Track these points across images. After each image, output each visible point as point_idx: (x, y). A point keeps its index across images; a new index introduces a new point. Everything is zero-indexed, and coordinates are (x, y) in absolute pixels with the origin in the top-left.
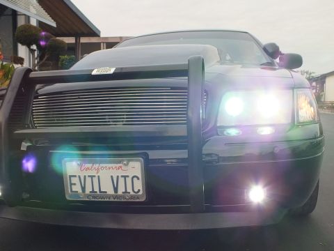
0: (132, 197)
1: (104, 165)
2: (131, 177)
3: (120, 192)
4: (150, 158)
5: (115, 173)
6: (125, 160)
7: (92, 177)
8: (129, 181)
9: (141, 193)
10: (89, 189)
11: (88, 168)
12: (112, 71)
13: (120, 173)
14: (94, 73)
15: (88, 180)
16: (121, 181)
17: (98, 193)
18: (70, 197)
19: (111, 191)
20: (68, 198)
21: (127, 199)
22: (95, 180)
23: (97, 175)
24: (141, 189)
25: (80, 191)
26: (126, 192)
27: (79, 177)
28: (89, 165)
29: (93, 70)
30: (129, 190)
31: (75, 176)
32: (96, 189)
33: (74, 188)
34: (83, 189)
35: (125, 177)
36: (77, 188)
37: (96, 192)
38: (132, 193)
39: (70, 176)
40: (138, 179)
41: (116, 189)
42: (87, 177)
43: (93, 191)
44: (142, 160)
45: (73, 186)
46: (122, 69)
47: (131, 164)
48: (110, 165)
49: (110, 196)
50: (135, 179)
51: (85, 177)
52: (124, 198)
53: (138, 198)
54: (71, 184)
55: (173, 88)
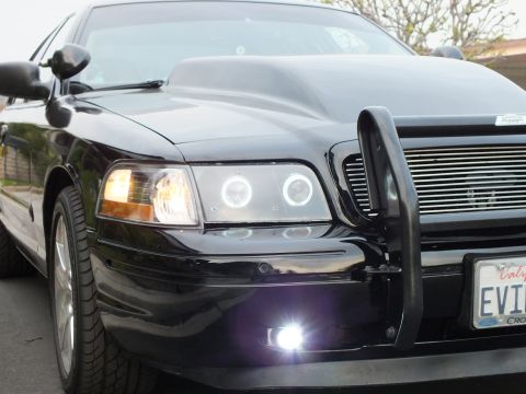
7: (516, 287)
10: (507, 312)
11: (513, 274)
14: (499, 122)
15: (511, 292)
17: (524, 312)
20: (477, 325)
22: (522, 291)
23: (524, 284)
25: (495, 312)
27: (498, 289)
28: (514, 270)
29: (495, 119)
31: (491, 289)
32: (521, 307)
33: (488, 309)
34: (501, 308)
36: (492, 309)
37: (520, 311)
39: (484, 290)
42: (509, 288)
43: (516, 311)
45: (486, 306)
51: (506, 288)
54: (484, 302)
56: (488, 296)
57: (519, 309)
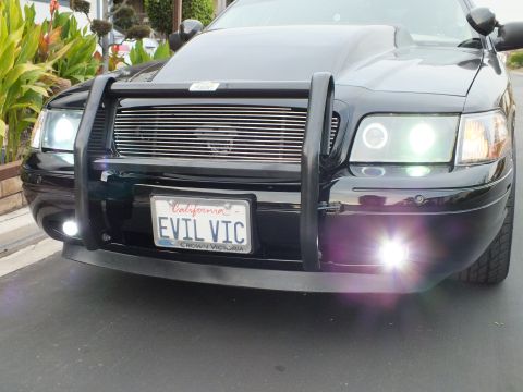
0: (234, 248)
1: (199, 207)
2: (233, 224)
3: (220, 241)
4: (258, 200)
5: (215, 218)
6: (227, 202)
7: (187, 220)
8: (231, 227)
9: (245, 243)
10: (182, 236)
11: (182, 210)
13: (221, 218)
14: (192, 89)
16: (222, 227)
17: (194, 240)
18: (160, 242)
19: (209, 239)
20: (157, 244)
21: (228, 249)
22: (191, 224)
23: (192, 218)
24: (245, 238)
25: (172, 236)
26: (227, 241)
27: (171, 219)
28: (184, 206)
29: (190, 85)
30: (231, 238)
31: (166, 218)
32: (192, 235)
33: (165, 233)
34: (176, 234)
35: (227, 223)
36: (168, 233)
37: (191, 239)
38: (234, 243)
39: (161, 218)
40: (242, 226)
41: (215, 237)
42: (181, 221)
43: (187, 238)
44: (247, 203)
45: (163, 230)
46: (227, 84)
47: (235, 207)
48: (207, 207)
49: (205, 245)
50: (238, 226)
51: (178, 219)
52: (224, 247)
53: (241, 249)
54: (161, 228)
55: (294, 109)
56: (164, 222)
57: (190, 236)
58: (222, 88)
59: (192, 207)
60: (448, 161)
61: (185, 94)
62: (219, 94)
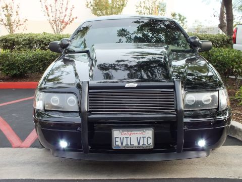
0: (147, 147)
1: (134, 132)
2: (147, 137)
3: (141, 144)
5: (139, 136)
6: (145, 130)
7: (127, 138)
8: (146, 139)
9: (151, 145)
10: (124, 144)
12: (136, 85)
13: (142, 135)
16: (142, 139)
17: (130, 145)
18: (115, 147)
19: (136, 144)
20: (113, 148)
21: (145, 147)
22: (129, 139)
23: (129, 137)
24: (151, 143)
25: (120, 145)
26: (144, 144)
27: (120, 138)
28: (125, 133)
30: (146, 143)
31: (118, 137)
32: (129, 143)
33: (117, 143)
34: (122, 144)
35: (144, 137)
36: (119, 143)
38: (147, 145)
41: (139, 143)
43: (127, 145)
44: (153, 129)
47: (148, 131)
48: (137, 132)
49: (135, 147)
50: (149, 138)
51: (123, 138)
52: (143, 147)
53: (150, 147)
54: (116, 142)
55: (162, 91)
56: (117, 139)
58: (139, 85)
59: (130, 133)
60: (217, 108)
61: (123, 87)
62: (138, 87)
